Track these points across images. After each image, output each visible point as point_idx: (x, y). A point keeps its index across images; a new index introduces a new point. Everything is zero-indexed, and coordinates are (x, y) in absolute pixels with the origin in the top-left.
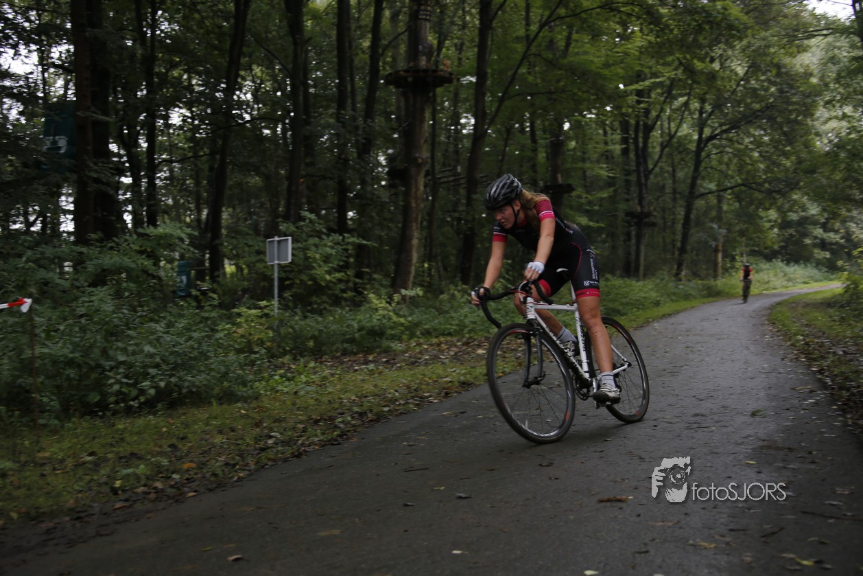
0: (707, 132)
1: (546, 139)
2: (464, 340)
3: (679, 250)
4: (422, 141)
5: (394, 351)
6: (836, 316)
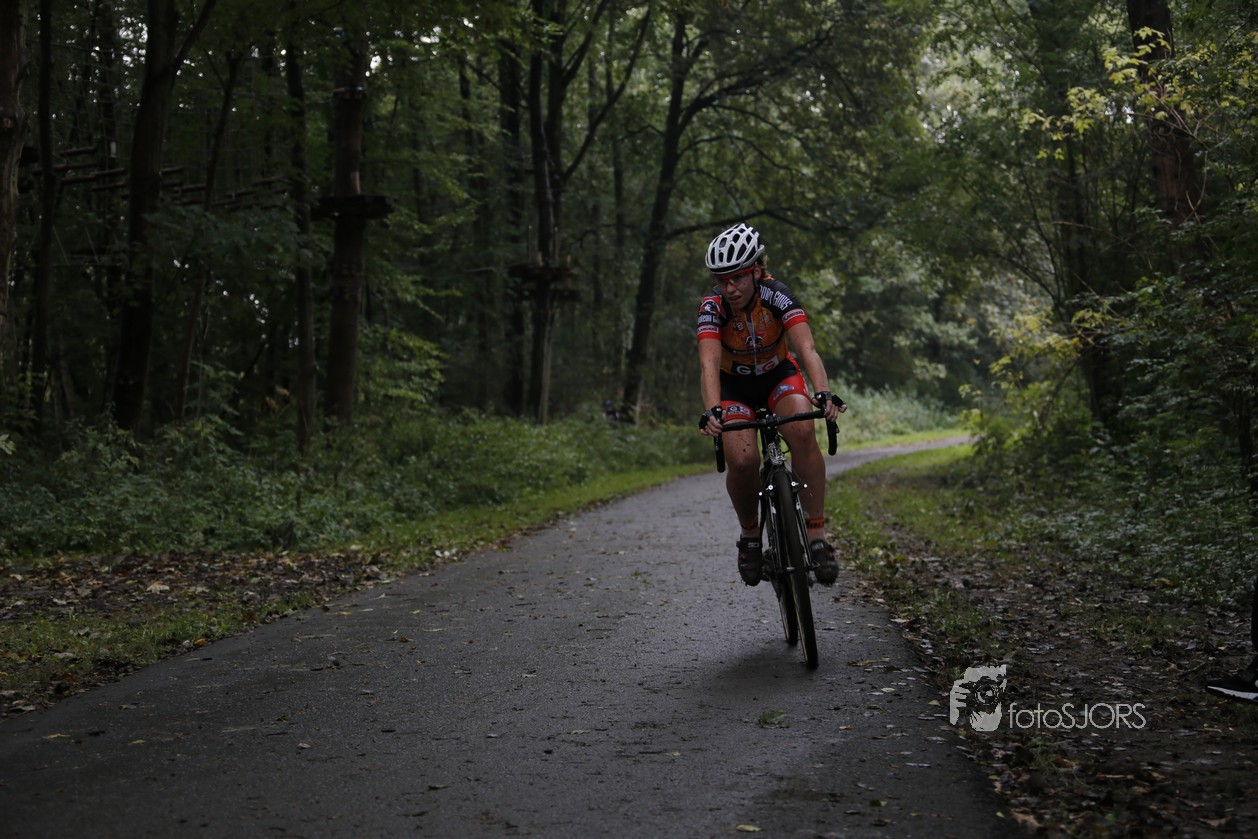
1: (325, 89)
2: (120, 560)
3: (629, 355)
6: (955, 505)
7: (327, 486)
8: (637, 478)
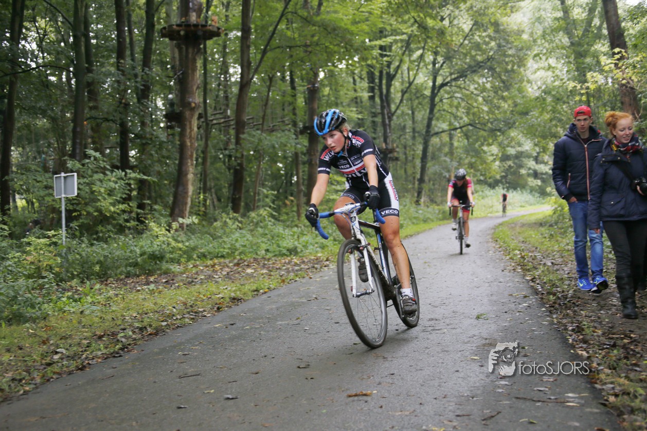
0: (439, 80)
1: (304, 86)
2: (236, 261)
3: (419, 180)
4: (195, 88)
5: (173, 272)
6: (546, 233)
7: (308, 232)
8: (422, 226)
